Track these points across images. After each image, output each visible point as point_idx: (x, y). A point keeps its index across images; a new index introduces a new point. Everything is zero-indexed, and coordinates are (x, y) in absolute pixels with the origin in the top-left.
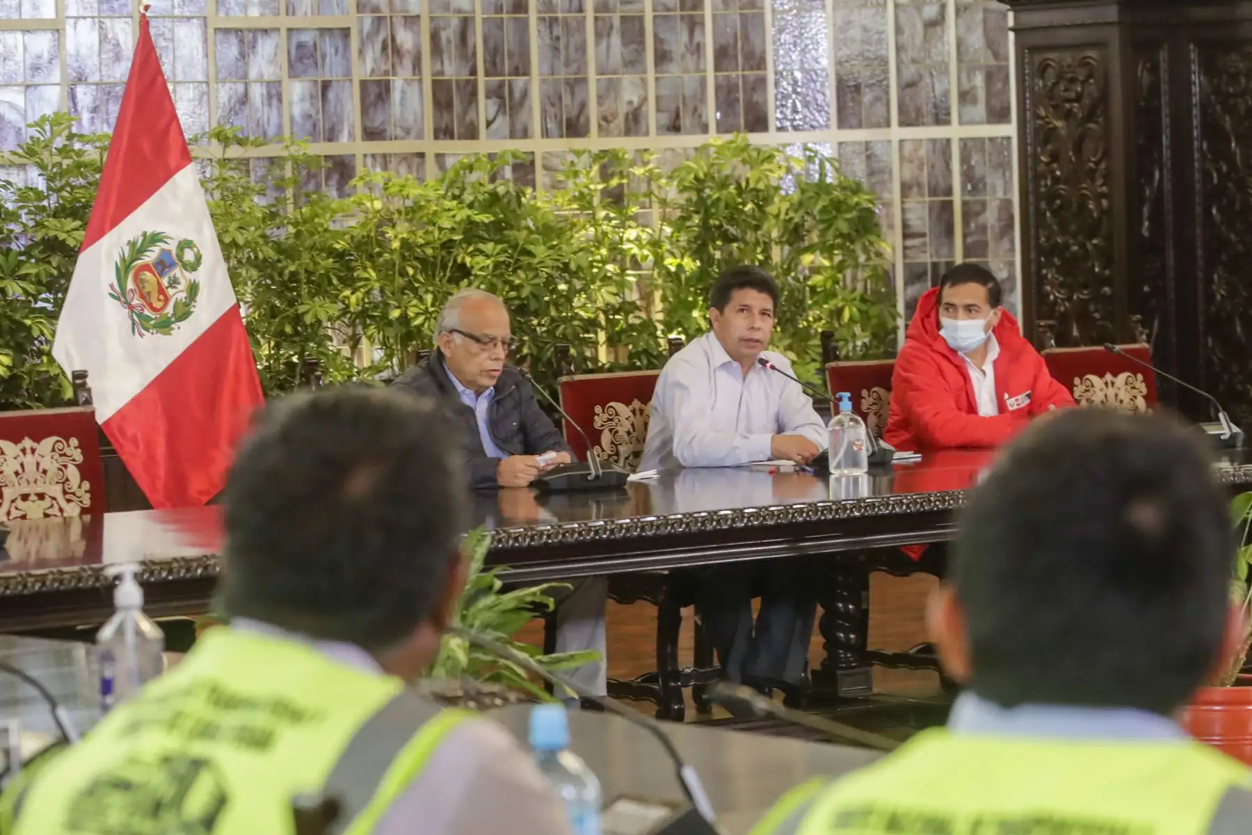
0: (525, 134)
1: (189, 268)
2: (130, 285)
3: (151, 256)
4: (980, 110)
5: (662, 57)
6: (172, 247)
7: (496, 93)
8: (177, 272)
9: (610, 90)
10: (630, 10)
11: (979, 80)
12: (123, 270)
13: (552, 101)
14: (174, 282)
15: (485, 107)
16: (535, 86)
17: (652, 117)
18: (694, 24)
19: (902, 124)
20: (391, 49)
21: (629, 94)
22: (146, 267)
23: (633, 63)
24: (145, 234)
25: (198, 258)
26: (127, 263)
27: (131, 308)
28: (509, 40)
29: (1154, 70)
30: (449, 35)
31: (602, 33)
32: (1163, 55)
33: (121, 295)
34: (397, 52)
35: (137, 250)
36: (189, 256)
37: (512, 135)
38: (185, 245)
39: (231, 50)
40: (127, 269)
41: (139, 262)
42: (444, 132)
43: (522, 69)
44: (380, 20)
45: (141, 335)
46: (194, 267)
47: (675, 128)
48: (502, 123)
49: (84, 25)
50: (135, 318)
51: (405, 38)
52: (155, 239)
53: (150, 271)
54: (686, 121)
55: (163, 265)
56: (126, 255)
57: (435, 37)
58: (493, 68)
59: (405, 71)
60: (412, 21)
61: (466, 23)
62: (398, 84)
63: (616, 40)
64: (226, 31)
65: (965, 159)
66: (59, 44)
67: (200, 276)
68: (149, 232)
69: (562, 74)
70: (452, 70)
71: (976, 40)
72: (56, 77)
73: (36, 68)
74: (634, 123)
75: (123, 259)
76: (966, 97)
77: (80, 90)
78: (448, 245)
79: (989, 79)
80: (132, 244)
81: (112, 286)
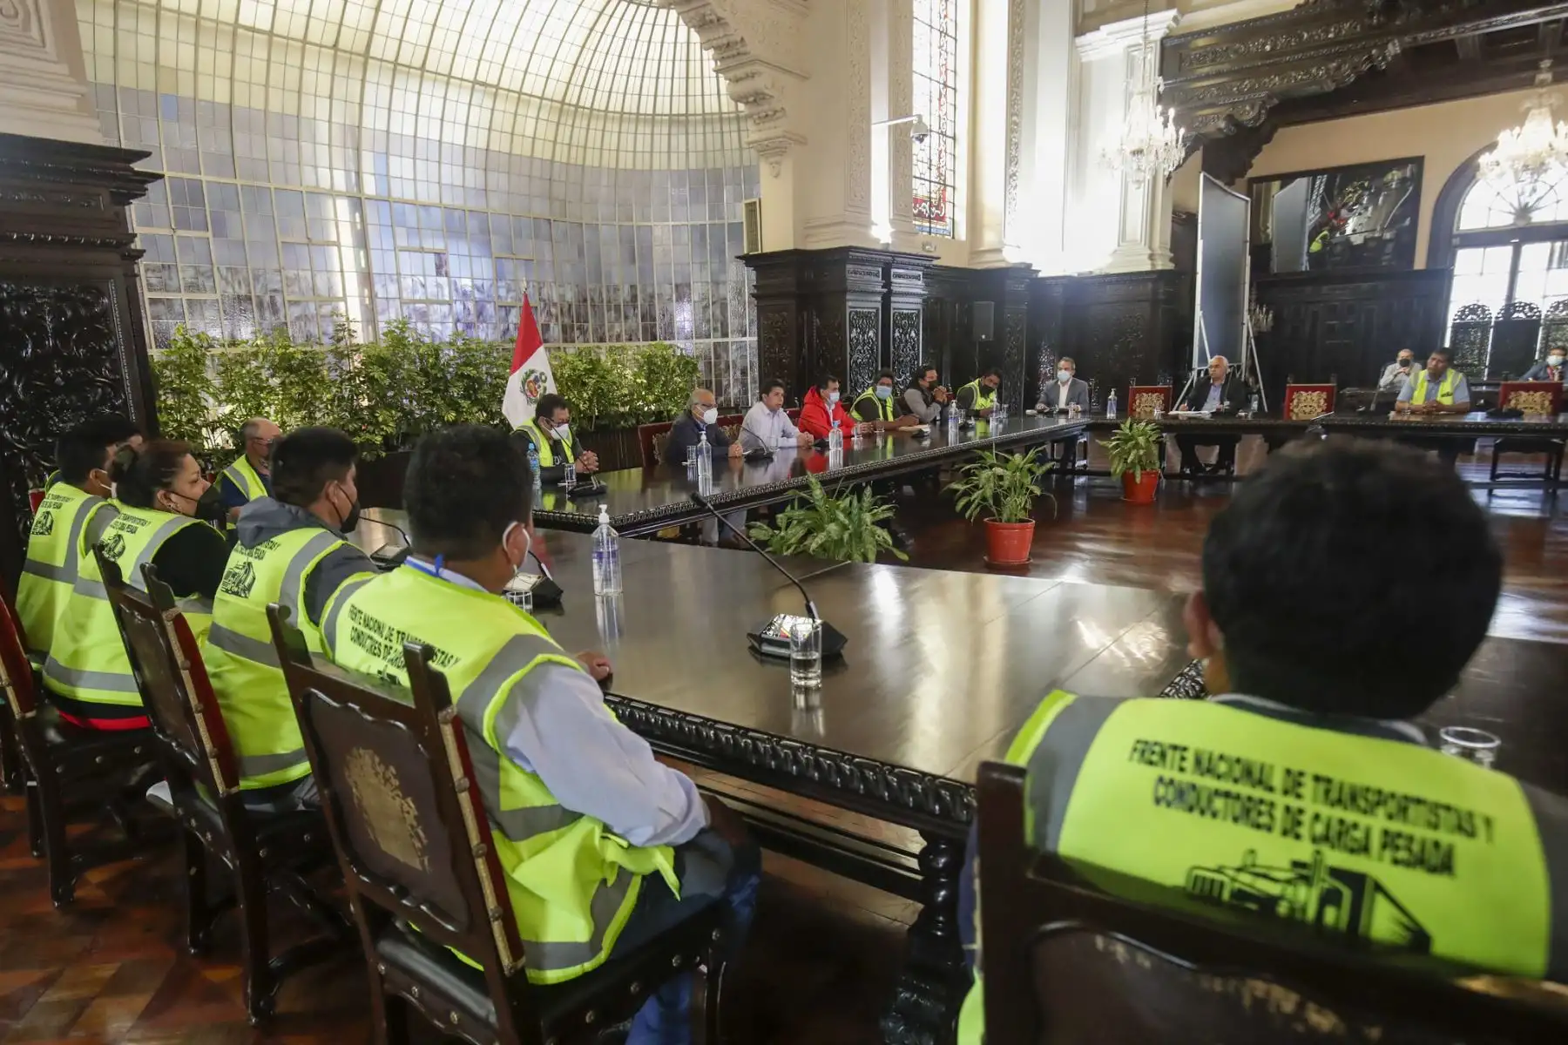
0: (588, 341)
1: (543, 382)
2: (526, 388)
3: (532, 378)
4: (719, 334)
5: (626, 317)
6: (538, 374)
7: (579, 328)
8: (540, 383)
9: (611, 328)
10: (617, 303)
11: (719, 325)
13: (595, 331)
14: (539, 387)
15: (577, 333)
16: (590, 326)
17: (624, 337)
18: (635, 308)
19: (697, 338)
20: (549, 314)
21: (617, 329)
22: (530, 381)
23: (618, 319)
25: (546, 378)
26: (524, 380)
27: (527, 396)
28: (582, 312)
29: (803, 318)
30: (565, 309)
31: (609, 310)
32: (805, 314)
33: (524, 391)
34: (551, 315)
35: (527, 376)
36: (543, 378)
37: (585, 342)
38: (542, 374)
39: (503, 313)
40: (524, 382)
41: (528, 380)
42: (565, 341)
43: (586, 321)
44: (545, 304)
45: (530, 405)
46: (545, 381)
47: (630, 340)
48: (581, 338)
49: (458, 303)
50: (528, 399)
51: (553, 310)
52: (532, 372)
53: (532, 382)
54: (633, 338)
55: (536, 380)
56: (524, 378)
57: (562, 310)
58: (578, 321)
59: (554, 320)
60: (555, 304)
61: (570, 306)
62: (552, 325)
63: (613, 312)
64: (501, 307)
65: (715, 349)
66: (451, 309)
67: (546, 384)
68: (530, 370)
69: (598, 323)
70: (567, 321)
71: (718, 312)
72: (451, 320)
73: (445, 317)
74: (618, 338)
76: (715, 330)
77: (458, 324)
78: (580, 376)
79: (722, 324)
80: (525, 374)
81: (519, 389)
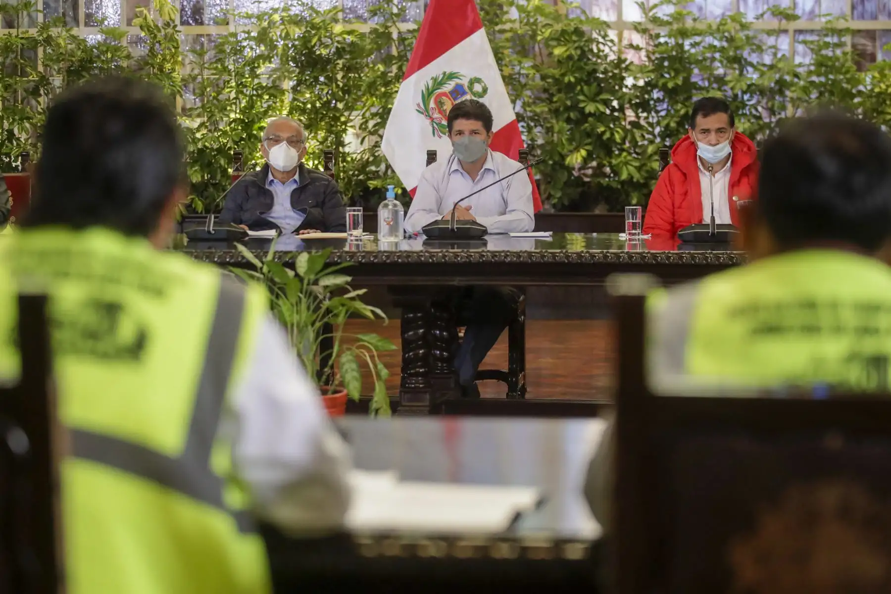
1: (476, 95)
2: (432, 104)
3: (449, 87)
6: (465, 82)
8: (467, 97)
12: (427, 96)
22: (445, 94)
24: (444, 73)
25: (485, 90)
26: (430, 91)
27: (432, 119)
33: (425, 111)
35: (438, 83)
36: (478, 88)
38: (475, 81)
40: (430, 93)
41: (439, 91)
45: (440, 137)
46: (481, 94)
50: (435, 125)
52: (451, 76)
53: (447, 96)
55: (457, 93)
56: (430, 87)
67: (485, 100)
68: (448, 72)
75: (428, 89)
80: (435, 79)
81: (418, 105)
